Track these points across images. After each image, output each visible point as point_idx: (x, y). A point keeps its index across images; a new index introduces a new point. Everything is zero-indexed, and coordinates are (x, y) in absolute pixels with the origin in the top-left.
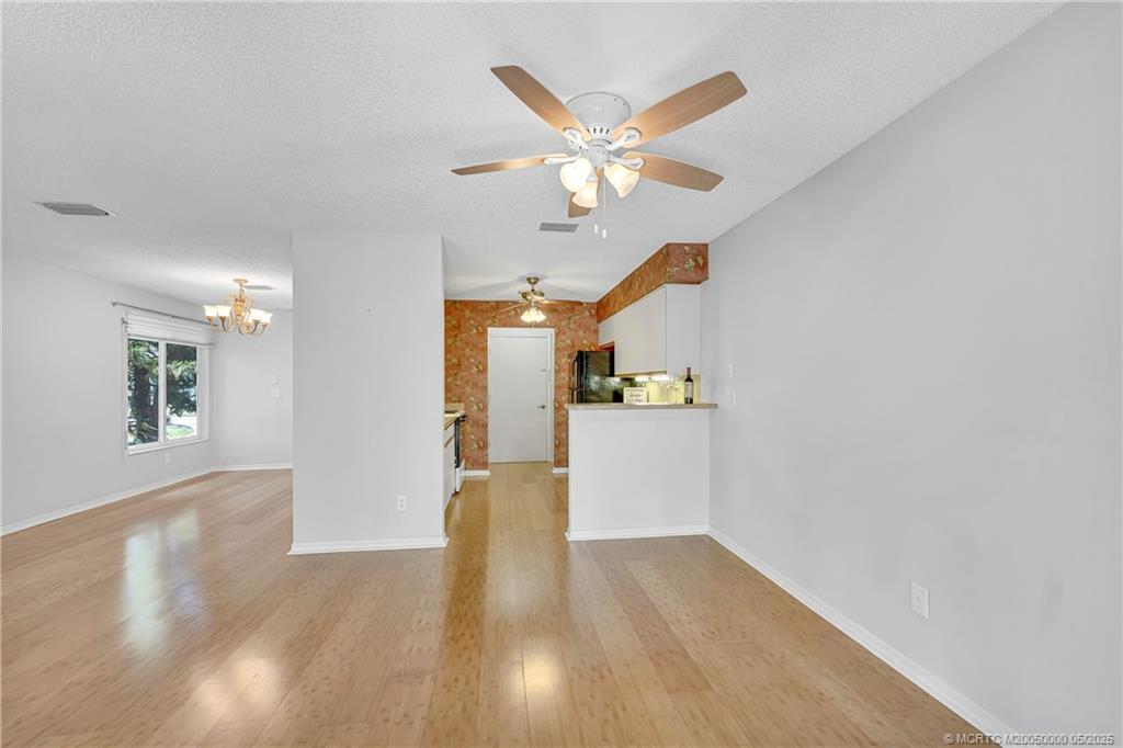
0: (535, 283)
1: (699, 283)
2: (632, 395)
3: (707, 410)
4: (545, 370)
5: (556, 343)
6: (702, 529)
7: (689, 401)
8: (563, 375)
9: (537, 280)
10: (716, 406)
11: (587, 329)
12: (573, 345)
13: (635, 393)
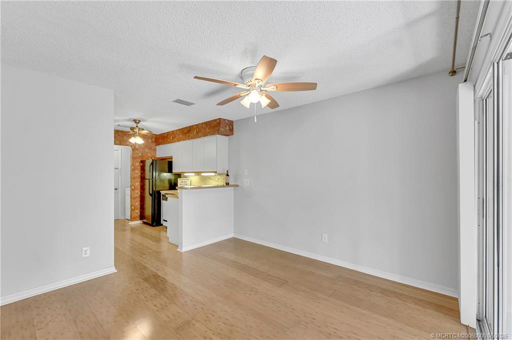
0: (138, 123)
1: (228, 136)
2: (182, 182)
3: (233, 188)
4: (117, 169)
5: (133, 154)
6: (231, 235)
7: (227, 184)
8: (137, 172)
9: (140, 121)
10: (238, 186)
11: (150, 148)
12: (142, 156)
13: (183, 181)
